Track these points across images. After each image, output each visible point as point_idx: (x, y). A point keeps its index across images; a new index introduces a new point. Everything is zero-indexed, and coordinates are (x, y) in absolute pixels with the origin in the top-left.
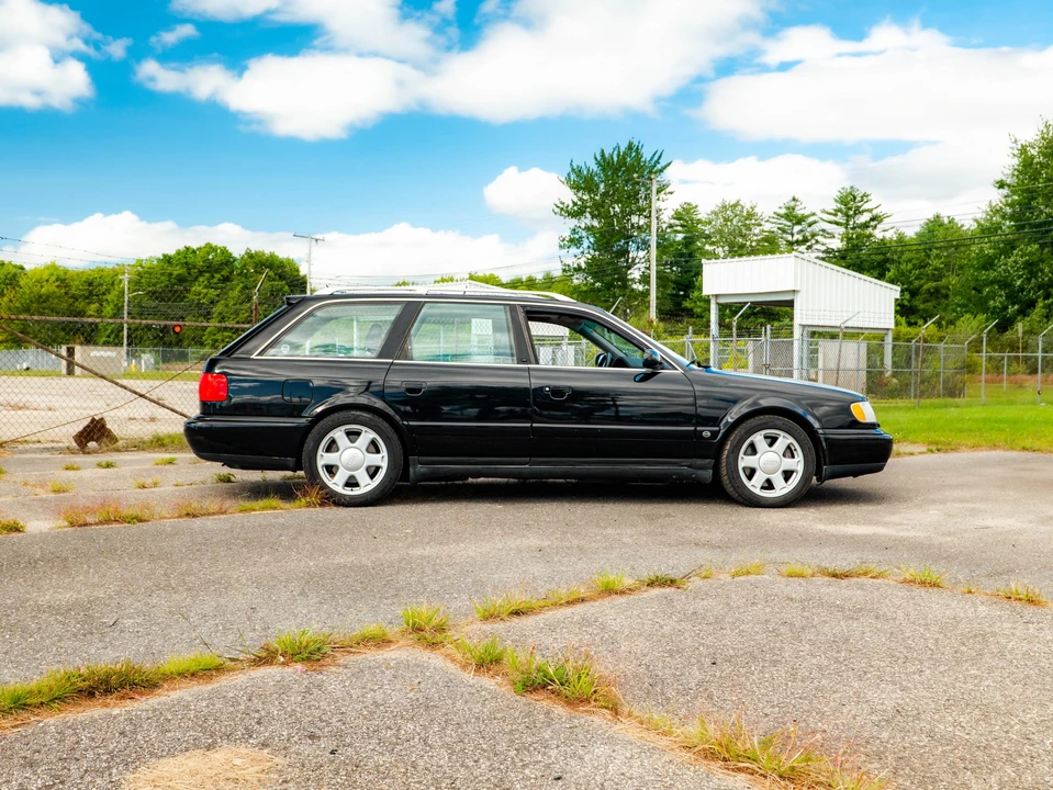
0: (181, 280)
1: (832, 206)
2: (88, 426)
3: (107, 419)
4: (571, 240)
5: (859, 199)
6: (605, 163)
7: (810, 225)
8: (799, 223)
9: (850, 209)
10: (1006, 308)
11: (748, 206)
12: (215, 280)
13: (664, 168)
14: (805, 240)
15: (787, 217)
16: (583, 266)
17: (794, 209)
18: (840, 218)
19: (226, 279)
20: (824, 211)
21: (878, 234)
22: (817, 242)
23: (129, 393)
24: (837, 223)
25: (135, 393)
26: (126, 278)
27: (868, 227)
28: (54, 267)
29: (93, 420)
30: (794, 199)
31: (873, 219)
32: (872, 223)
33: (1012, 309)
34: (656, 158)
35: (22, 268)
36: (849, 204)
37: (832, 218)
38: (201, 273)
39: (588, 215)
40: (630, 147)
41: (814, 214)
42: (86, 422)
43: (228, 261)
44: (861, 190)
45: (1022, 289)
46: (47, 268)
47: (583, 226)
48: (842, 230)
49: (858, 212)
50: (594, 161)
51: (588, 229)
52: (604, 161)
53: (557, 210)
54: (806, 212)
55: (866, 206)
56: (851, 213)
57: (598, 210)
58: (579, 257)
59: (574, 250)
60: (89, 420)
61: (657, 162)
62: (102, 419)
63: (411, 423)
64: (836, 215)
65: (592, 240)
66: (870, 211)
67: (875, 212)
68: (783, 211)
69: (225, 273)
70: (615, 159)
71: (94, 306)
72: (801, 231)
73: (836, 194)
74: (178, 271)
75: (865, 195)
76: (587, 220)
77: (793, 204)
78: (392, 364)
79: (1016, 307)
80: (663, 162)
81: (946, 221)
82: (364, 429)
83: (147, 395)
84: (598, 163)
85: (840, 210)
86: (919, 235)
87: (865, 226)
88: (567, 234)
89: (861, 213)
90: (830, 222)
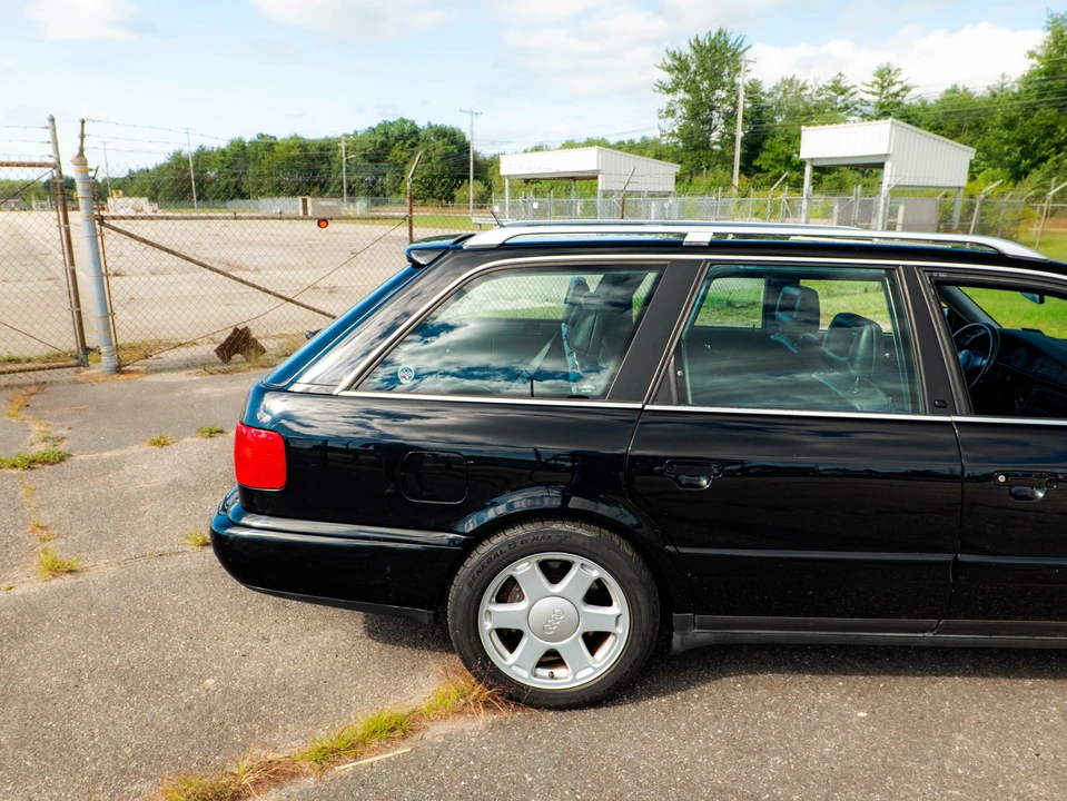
0: (383, 145)
1: (871, 79)
2: (230, 338)
3: (251, 328)
4: (667, 112)
5: (893, 72)
6: (698, 48)
7: (852, 94)
8: (842, 94)
9: (885, 81)
10: (1020, 163)
11: (802, 81)
12: (407, 145)
13: (745, 50)
14: (847, 108)
15: (834, 89)
16: (677, 131)
17: (839, 82)
18: (876, 89)
19: (413, 145)
20: (863, 83)
21: (906, 101)
22: (856, 109)
23: (274, 298)
24: (874, 94)
25: (281, 297)
26: (343, 145)
27: (899, 96)
28: (296, 137)
29: (236, 330)
30: (840, 74)
31: (902, 90)
32: (901, 93)
33: (1025, 163)
34: (739, 42)
35: (275, 138)
36: (885, 76)
37: (870, 89)
38: (397, 140)
39: (682, 91)
40: (720, 34)
41: (855, 86)
42: (228, 333)
43: (415, 132)
44: (895, 65)
45: (1036, 146)
46: (292, 138)
47: (677, 99)
48: (876, 98)
49: (892, 83)
50: (688, 45)
51: (682, 101)
52: (699, 45)
53: (657, 89)
54: (849, 85)
55: (898, 79)
56: (885, 84)
57: (692, 88)
58: (673, 125)
59: (670, 120)
60: (231, 330)
61: (740, 45)
62: (246, 328)
63: (682, 550)
64: (873, 86)
65: (685, 111)
66: (901, 82)
67: (905, 84)
68: (830, 84)
69: (413, 140)
70: (708, 44)
71: (325, 166)
72: (844, 100)
73: (875, 69)
74: (380, 139)
75: (899, 70)
76: (681, 94)
77: (839, 78)
78: (642, 410)
79: (1028, 161)
80: (745, 45)
81: (961, 91)
82: (578, 560)
83: (295, 299)
84: (693, 47)
85: (877, 82)
86: (938, 102)
87: (897, 94)
88: (664, 106)
89: (894, 84)
90: (867, 92)
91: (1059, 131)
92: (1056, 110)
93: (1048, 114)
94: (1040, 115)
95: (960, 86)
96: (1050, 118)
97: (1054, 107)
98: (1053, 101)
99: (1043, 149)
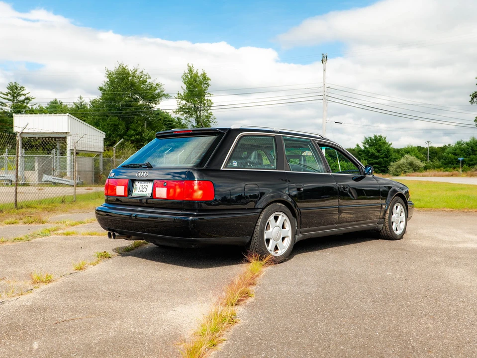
1: (5, 91)
5: (19, 89)
9: (15, 93)
18: (9, 97)
21: (29, 106)
24: (9, 100)
27: (24, 102)
31: (26, 99)
32: (26, 101)
36: (14, 91)
37: (6, 97)
44: (20, 84)
48: (10, 103)
49: (19, 95)
55: (24, 92)
56: (15, 95)
64: (7, 95)
66: (24, 95)
67: (27, 96)
73: (7, 85)
75: (22, 87)
78: (285, 172)
81: (59, 103)
85: (10, 93)
86: (47, 108)
87: (23, 102)
89: (20, 95)
90: (5, 99)
91: (120, 129)
92: (117, 118)
93: (114, 119)
94: (110, 119)
95: (58, 100)
96: (115, 121)
97: (116, 116)
98: (116, 113)
99: (114, 137)
